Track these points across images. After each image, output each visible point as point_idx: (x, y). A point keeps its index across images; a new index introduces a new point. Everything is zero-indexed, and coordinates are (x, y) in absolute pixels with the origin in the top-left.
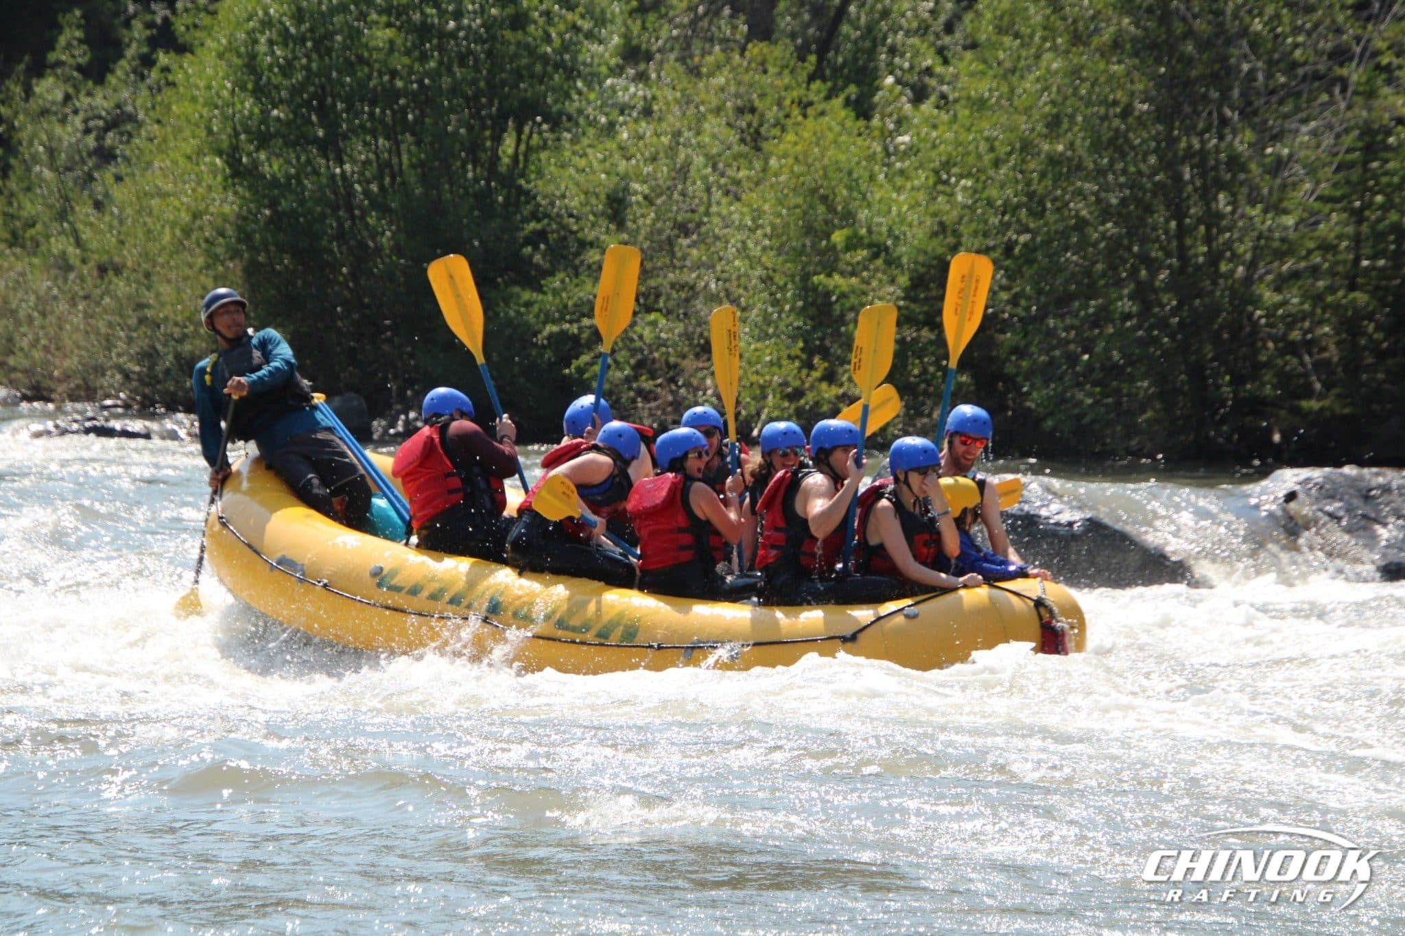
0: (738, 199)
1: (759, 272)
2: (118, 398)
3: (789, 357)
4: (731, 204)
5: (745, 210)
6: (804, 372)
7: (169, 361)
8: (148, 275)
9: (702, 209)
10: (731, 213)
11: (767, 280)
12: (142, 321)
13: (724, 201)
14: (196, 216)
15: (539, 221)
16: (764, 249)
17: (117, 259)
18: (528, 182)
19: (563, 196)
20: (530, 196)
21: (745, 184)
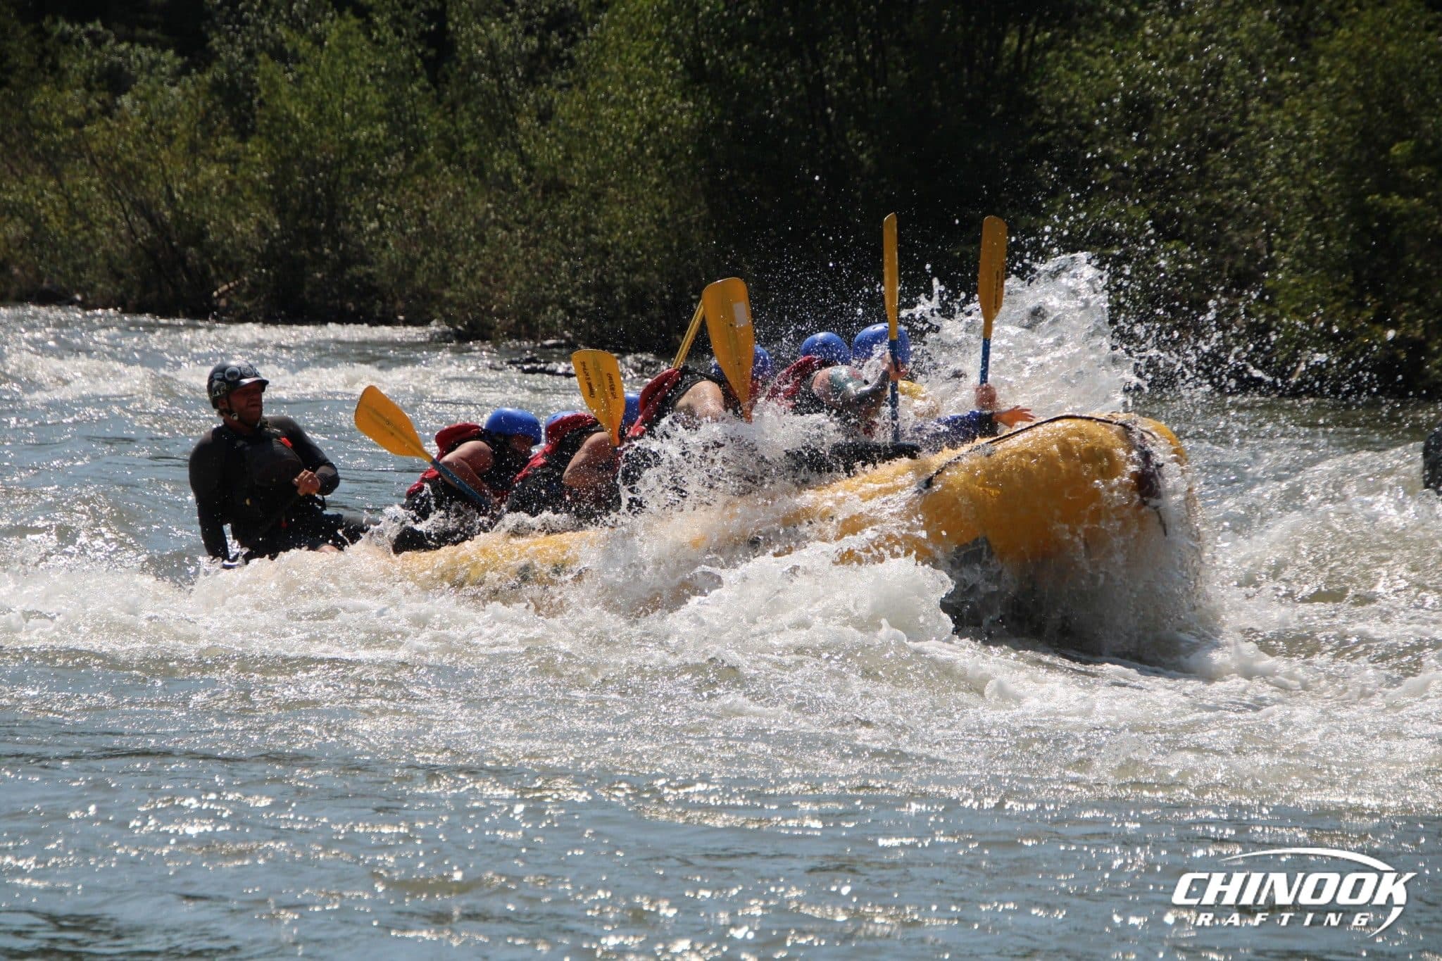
0: (1279, 105)
1: (1301, 192)
2: (563, 337)
3: (1336, 292)
4: (1269, 111)
5: (1288, 118)
6: (1355, 311)
7: (620, 294)
8: (596, 196)
9: (1236, 117)
10: (1271, 122)
11: (1313, 202)
12: (589, 248)
13: (1264, 107)
14: (652, 127)
15: (1043, 133)
16: (1310, 165)
17: (561, 177)
18: (1031, 88)
19: (1071, 104)
20: (1033, 104)
21: (1288, 89)
